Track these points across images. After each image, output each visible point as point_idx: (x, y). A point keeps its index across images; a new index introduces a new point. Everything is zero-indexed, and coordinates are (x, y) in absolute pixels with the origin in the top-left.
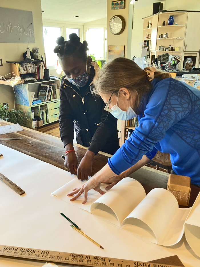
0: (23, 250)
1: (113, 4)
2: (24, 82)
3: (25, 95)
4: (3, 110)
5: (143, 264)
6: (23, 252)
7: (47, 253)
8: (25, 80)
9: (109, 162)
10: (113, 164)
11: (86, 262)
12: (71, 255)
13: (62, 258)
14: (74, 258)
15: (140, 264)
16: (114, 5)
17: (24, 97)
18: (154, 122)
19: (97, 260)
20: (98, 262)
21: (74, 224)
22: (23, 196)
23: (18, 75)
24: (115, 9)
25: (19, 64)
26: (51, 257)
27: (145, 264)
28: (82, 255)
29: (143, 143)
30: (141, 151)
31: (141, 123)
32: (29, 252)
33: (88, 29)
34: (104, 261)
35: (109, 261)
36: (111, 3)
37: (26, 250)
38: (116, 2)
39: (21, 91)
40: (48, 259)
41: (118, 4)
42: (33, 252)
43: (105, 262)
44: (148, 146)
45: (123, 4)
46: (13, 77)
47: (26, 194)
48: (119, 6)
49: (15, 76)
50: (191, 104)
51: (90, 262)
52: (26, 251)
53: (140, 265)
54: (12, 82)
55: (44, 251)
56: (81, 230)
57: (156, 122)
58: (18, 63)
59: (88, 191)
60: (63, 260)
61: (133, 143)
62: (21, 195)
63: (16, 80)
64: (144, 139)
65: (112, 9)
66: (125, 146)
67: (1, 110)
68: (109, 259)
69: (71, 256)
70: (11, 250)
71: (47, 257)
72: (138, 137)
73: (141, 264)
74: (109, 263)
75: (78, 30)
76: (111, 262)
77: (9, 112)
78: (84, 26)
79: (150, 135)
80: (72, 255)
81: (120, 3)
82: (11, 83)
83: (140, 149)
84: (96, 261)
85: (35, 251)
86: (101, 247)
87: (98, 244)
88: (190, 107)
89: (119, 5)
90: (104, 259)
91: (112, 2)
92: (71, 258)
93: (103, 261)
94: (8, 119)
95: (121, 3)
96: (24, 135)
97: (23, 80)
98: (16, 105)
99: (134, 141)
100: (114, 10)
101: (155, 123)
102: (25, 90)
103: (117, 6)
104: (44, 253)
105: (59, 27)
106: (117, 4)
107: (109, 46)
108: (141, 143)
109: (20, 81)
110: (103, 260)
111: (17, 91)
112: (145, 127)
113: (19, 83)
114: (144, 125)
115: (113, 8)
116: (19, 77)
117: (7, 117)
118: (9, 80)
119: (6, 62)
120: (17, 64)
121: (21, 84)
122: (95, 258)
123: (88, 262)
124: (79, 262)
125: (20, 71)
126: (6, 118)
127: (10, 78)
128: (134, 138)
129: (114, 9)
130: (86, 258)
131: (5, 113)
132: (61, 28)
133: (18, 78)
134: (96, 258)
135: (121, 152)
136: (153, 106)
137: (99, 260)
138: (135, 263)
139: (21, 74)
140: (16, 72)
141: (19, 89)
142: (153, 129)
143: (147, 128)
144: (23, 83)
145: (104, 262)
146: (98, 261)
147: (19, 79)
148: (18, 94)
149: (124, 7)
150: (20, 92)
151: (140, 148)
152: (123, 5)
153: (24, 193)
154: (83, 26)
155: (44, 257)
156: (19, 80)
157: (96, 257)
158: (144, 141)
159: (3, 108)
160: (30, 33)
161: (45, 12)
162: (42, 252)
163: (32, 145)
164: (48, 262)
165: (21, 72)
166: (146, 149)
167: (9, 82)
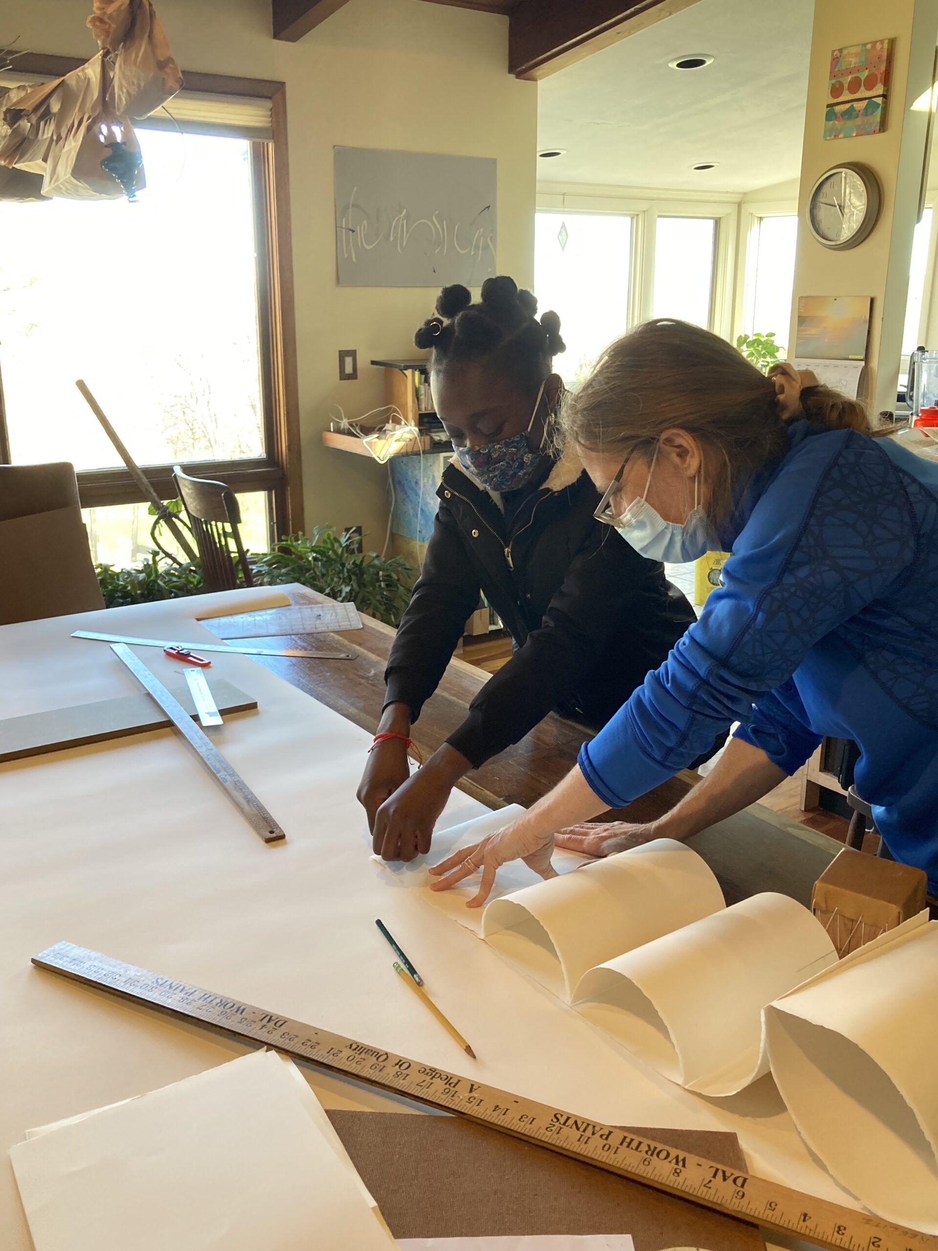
0: (209, 1000)
1: (831, 115)
2: (428, 447)
3: (428, 500)
4: (335, 552)
5: (585, 1125)
6: (209, 1005)
7: (278, 1024)
8: (437, 438)
9: (584, 757)
10: (595, 763)
11: (391, 1075)
12: (351, 1045)
13: (318, 1047)
14: (357, 1056)
15: (576, 1122)
16: (836, 118)
17: (425, 508)
18: (752, 609)
19: (432, 1079)
20: (432, 1083)
21: (407, 962)
22: (274, 847)
23: (410, 415)
24: (841, 136)
25: (417, 373)
26: (287, 1036)
27: (594, 1127)
28: (387, 1054)
29: (706, 687)
30: (698, 716)
31: (710, 608)
32: (224, 1007)
33: (761, 218)
34: (454, 1087)
35: (471, 1091)
36: (825, 110)
37: (218, 1001)
38: (848, 106)
39: (416, 483)
40: (275, 1038)
41: (854, 113)
42: (237, 1012)
43: (456, 1089)
44: (725, 701)
45: (879, 112)
46: (389, 426)
47: (286, 843)
48: (858, 121)
49: (397, 421)
50: (912, 543)
51: (404, 1079)
52: (217, 1004)
53: (574, 1126)
54: (380, 443)
55: (271, 1017)
56: (425, 987)
57: (758, 609)
58: (414, 368)
59: (500, 865)
60: (320, 1053)
61: (668, 686)
62: (268, 841)
63: (396, 437)
64: (710, 672)
65: (825, 137)
66: (641, 696)
67: (331, 552)
68: (472, 1085)
69: (350, 1048)
70: (175, 992)
71: (274, 1032)
72: (689, 662)
73: (579, 1125)
74: (467, 1095)
75: (711, 223)
76: (474, 1094)
77: (358, 562)
78: (744, 206)
79: (734, 660)
80: (354, 1047)
81: (866, 108)
82: (378, 449)
83: (697, 712)
84: (424, 1081)
85: (243, 1010)
86: (469, 1050)
87: (462, 1038)
88: (908, 555)
89: (858, 116)
90: (454, 1081)
91: (828, 106)
92: (347, 1052)
93: (448, 1086)
94: (348, 589)
95: (870, 110)
96: (360, 645)
97: (427, 439)
98: (393, 536)
99: (674, 676)
100: (837, 142)
101: (756, 615)
102: (430, 482)
103: (849, 124)
104: (269, 1021)
105: (626, 215)
106: (849, 114)
107: (801, 298)
108: (699, 687)
109: (412, 442)
110: (450, 1084)
111: (400, 482)
112: (720, 627)
113: (410, 450)
114: (717, 616)
115: (834, 134)
116: (413, 423)
117: (347, 581)
118: (373, 437)
119: (373, 363)
120: (409, 372)
121: (417, 454)
122: (428, 1071)
123: (397, 1075)
124: (367, 1068)
125: (418, 399)
126: (343, 586)
127: (380, 430)
128: (676, 665)
129: (836, 136)
130: (397, 1064)
131: (343, 565)
132: (632, 218)
133: (407, 429)
134: (428, 1073)
135: (627, 720)
136: (755, 548)
137: (437, 1081)
138: (559, 1116)
139: (423, 411)
140: (403, 407)
141: (410, 473)
142: (747, 637)
143: (726, 628)
144: (424, 452)
145: (452, 1089)
146: (431, 1081)
147: (411, 432)
148: (406, 493)
149: (883, 126)
150: (413, 484)
151: (694, 708)
152: (878, 119)
153: (282, 837)
154: (739, 205)
155: (264, 1030)
156: (409, 436)
157: (430, 1070)
158: (711, 680)
159: (336, 545)
160: (477, 247)
161: (563, 153)
162: (264, 1016)
163: (373, 685)
164: (270, 1047)
165: (423, 407)
166: (717, 711)
167: (369, 443)
